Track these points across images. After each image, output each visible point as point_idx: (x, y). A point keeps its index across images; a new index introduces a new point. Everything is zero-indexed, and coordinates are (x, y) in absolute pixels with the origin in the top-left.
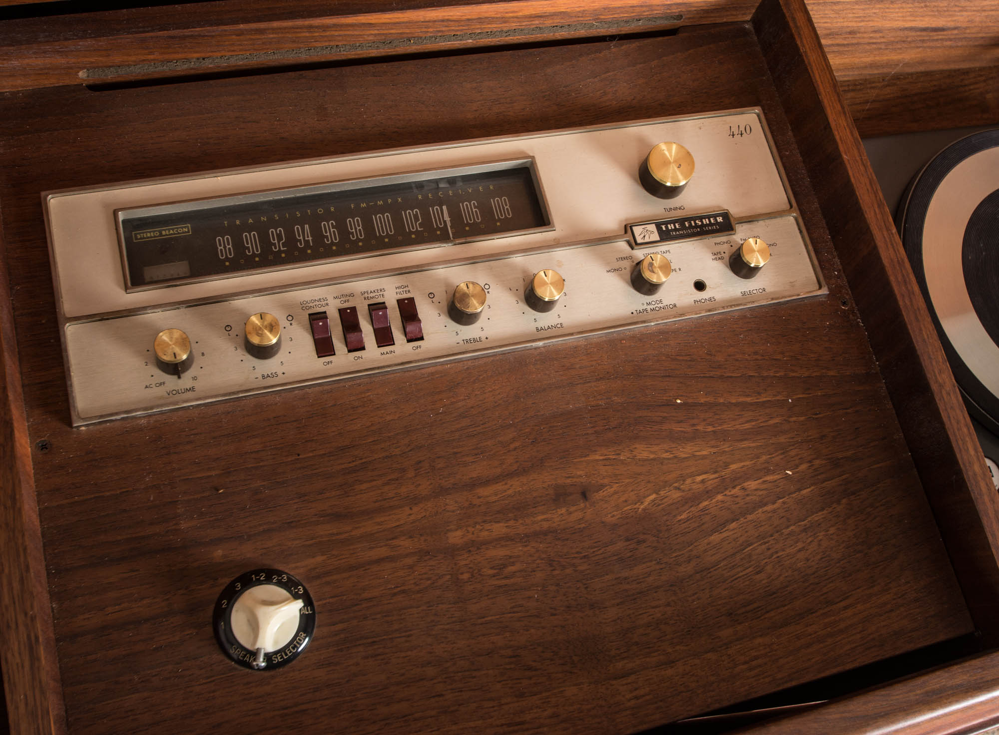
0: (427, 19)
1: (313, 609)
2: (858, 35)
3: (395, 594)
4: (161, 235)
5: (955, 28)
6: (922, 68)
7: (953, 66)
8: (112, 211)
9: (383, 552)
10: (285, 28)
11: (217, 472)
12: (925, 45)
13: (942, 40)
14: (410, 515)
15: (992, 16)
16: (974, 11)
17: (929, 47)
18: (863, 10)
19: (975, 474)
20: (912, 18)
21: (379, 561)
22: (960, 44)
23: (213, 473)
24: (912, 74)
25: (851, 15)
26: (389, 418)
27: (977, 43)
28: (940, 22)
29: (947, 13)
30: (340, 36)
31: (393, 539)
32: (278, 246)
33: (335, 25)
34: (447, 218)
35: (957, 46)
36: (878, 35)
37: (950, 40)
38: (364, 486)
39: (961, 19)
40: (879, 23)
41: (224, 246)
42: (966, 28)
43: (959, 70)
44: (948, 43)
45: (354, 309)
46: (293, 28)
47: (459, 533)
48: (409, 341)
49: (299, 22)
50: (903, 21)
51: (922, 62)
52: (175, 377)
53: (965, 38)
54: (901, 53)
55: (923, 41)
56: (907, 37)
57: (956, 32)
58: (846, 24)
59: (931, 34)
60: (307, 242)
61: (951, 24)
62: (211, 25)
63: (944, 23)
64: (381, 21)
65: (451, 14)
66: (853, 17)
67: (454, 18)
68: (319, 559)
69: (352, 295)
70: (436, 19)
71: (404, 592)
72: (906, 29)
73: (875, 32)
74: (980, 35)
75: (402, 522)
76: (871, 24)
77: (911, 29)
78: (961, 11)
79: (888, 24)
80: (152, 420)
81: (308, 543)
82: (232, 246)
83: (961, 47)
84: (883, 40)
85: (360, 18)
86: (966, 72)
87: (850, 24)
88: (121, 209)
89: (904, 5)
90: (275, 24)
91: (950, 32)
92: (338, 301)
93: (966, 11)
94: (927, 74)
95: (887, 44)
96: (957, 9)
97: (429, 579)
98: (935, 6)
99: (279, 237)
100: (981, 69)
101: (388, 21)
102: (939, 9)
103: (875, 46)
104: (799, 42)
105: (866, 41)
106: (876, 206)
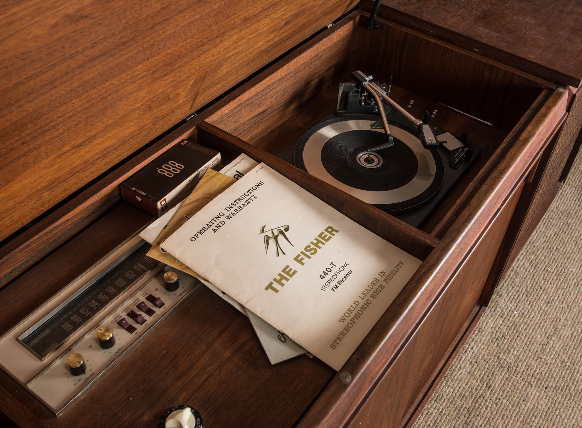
0: (86, 207)
1: (195, 409)
2: (238, 130)
3: (220, 386)
4: (39, 339)
5: (269, 108)
6: (269, 130)
7: (279, 124)
8: (15, 339)
9: (204, 377)
10: (37, 239)
11: (124, 393)
12: (263, 120)
13: (267, 115)
14: (205, 359)
15: (277, 96)
16: (270, 98)
17: (266, 120)
18: (233, 118)
19: (378, 214)
20: (252, 113)
21: (206, 380)
22: (275, 113)
23: (123, 395)
24: (267, 135)
25: (230, 123)
26: (172, 336)
27: (280, 110)
28: (262, 109)
29: (261, 104)
30: (58, 232)
31: (205, 370)
32: (87, 313)
33: (55, 228)
34: (142, 266)
35: (275, 115)
36: (245, 126)
37: (270, 114)
38: (181, 361)
39: (268, 103)
40: (242, 121)
41: (66, 326)
42: (272, 106)
43: (282, 124)
44: (271, 115)
45: (132, 311)
46: (40, 238)
47: (227, 352)
48: (160, 308)
49: (42, 233)
50: (249, 115)
51: (267, 128)
52: (83, 374)
53: (275, 110)
54: (257, 129)
55: (261, 119)
56: (255, 121)
57: (270, 110)
58: (231, 128)
59: (262, 115)
60: (97, 306)
61: (266, 108)
62: (9, 253)
63: (264, 108)
64: (70, 217)
65: (93, 200)
66: (232, 123)
67: (96, 201)
68: (184, 394)
69: (128, 308)
70: (89, 205)
71: (223, 383)
72: (252, 118)
73: (243, 125)
74: (279, 106)
75: (204, 363)
76: (240, 122)
77: (254, 117)
78: (265, 101)
79: (245, 120)
80: (85, 394)
81: (176, 392)
82: (70, 324)
83: (276, 114)
84: (248, 127)
85: (62, 220)
86: (285, 123)
87: (233, 127)
88: (19, 336)
89: (245, 109)
90: (33, 239)
91: (268, 111)
92: (124, 313)
93: (267, 99)
94: (272, 131)
95: (250, 127)
96: (264, 101)
97: (228, 373)
98: (256, 104)
99: (85, 310)
100: (289, 119)
101: (73, 215)
102: (258, 104)
103: (247, 131)
104: (219, 136)
105: (243, 130)
106: (283, 164)
